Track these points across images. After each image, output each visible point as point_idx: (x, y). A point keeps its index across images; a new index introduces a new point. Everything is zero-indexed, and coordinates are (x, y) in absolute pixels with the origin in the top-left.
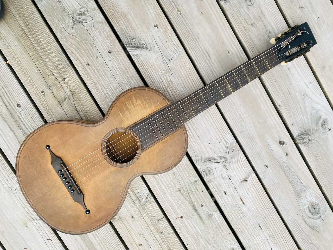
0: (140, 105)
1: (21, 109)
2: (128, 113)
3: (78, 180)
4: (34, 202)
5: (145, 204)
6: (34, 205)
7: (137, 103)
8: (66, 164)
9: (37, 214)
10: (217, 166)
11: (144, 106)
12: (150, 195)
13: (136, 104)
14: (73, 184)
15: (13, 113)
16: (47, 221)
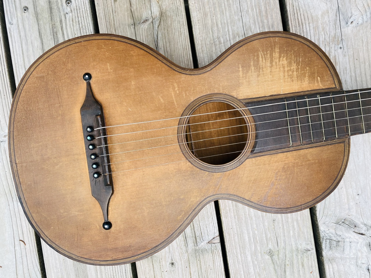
0: (284, 67)
1: (70, 9)
2: (255, 74)
3: (114, 160)
4: (22, 166)
5: (203, 251)
6: (19, 172)
7: (279, 61)
8: (106, 121)
9: (17, 191)
10: (355, 240)
11: (290, 73)
12: (218, 240)
13: (276, 63)
14: (104, 163)
15: (55, 11)
16: (29, 210)
